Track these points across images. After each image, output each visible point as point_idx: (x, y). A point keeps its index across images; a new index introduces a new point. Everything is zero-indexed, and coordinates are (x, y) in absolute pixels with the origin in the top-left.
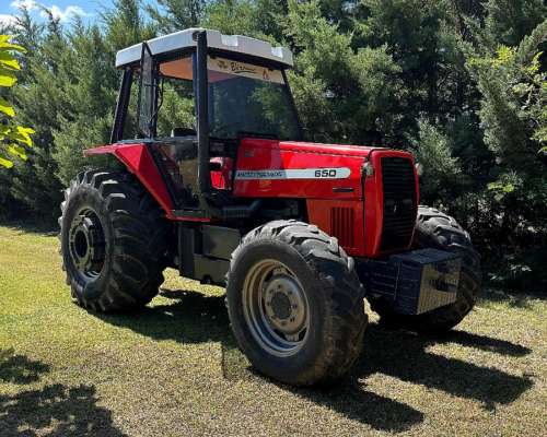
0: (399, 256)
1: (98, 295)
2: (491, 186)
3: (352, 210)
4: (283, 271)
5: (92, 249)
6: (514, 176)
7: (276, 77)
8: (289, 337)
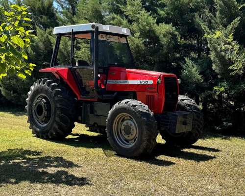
0: (171, 113)
1: (47, 132)
2: (215, 88)
3: (154, 96)
4: (129, 118)
5: (46, 112)
6: (225, 84)
7: (123, 41)
8: (130, 142)
